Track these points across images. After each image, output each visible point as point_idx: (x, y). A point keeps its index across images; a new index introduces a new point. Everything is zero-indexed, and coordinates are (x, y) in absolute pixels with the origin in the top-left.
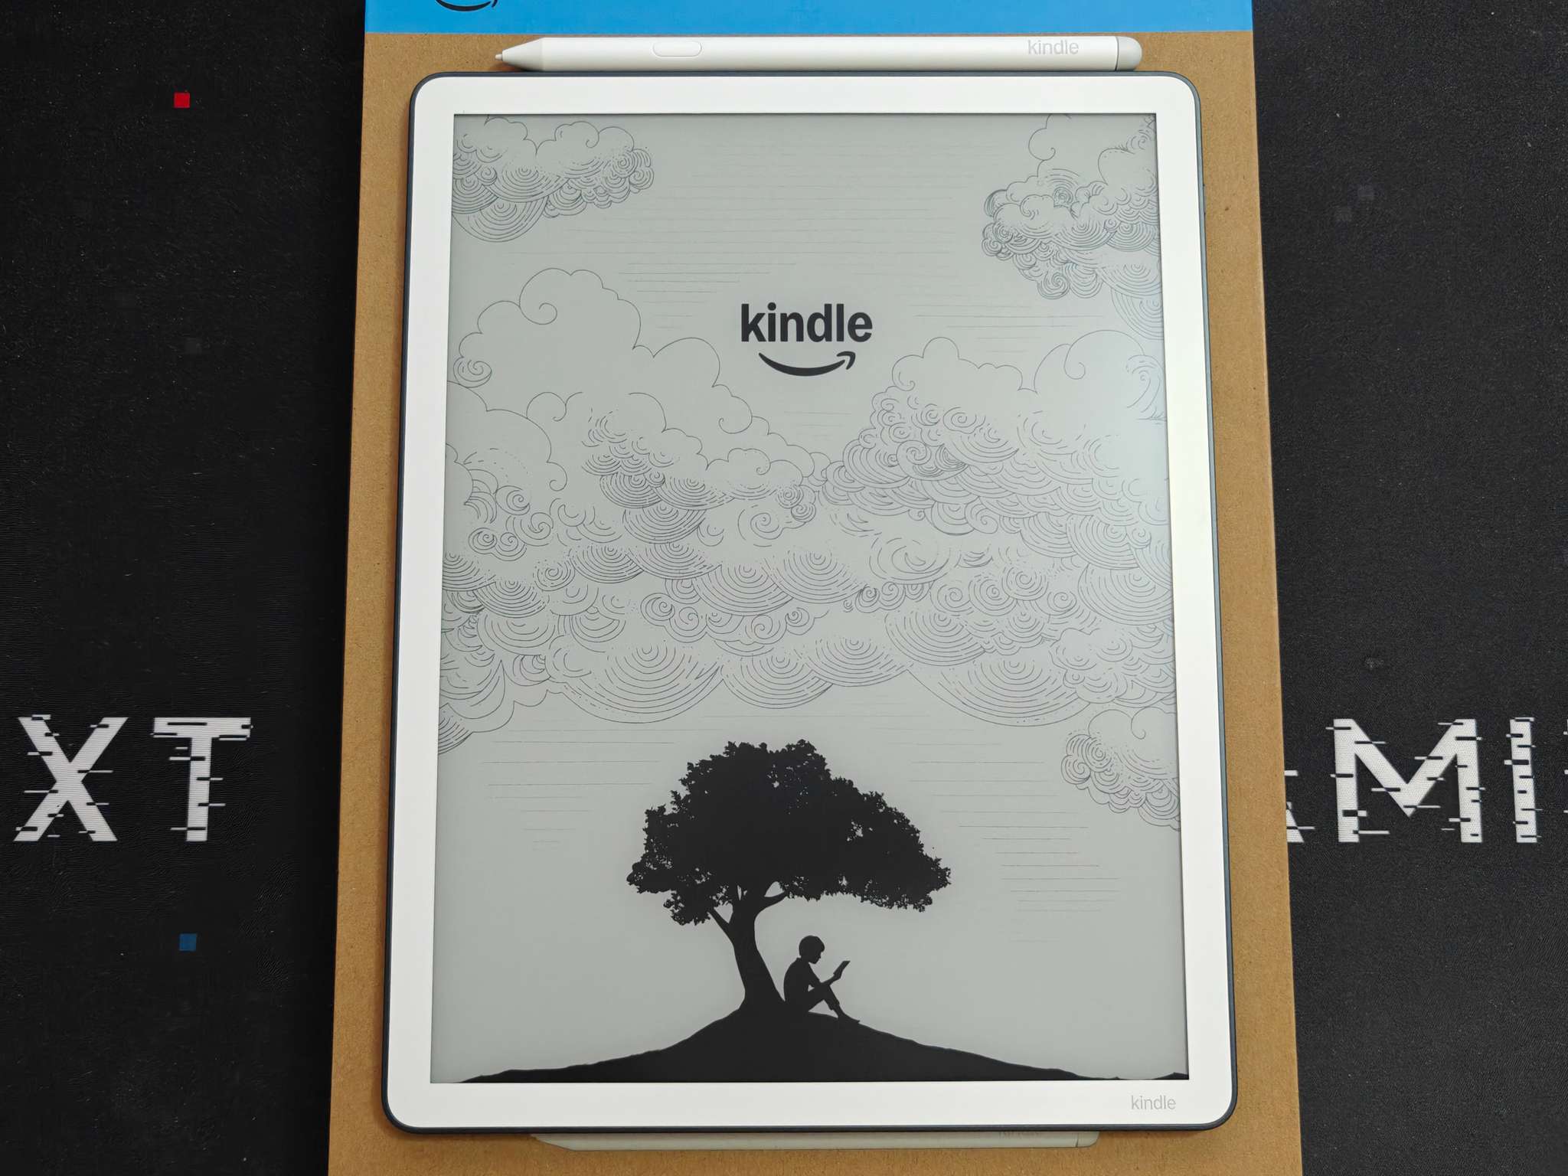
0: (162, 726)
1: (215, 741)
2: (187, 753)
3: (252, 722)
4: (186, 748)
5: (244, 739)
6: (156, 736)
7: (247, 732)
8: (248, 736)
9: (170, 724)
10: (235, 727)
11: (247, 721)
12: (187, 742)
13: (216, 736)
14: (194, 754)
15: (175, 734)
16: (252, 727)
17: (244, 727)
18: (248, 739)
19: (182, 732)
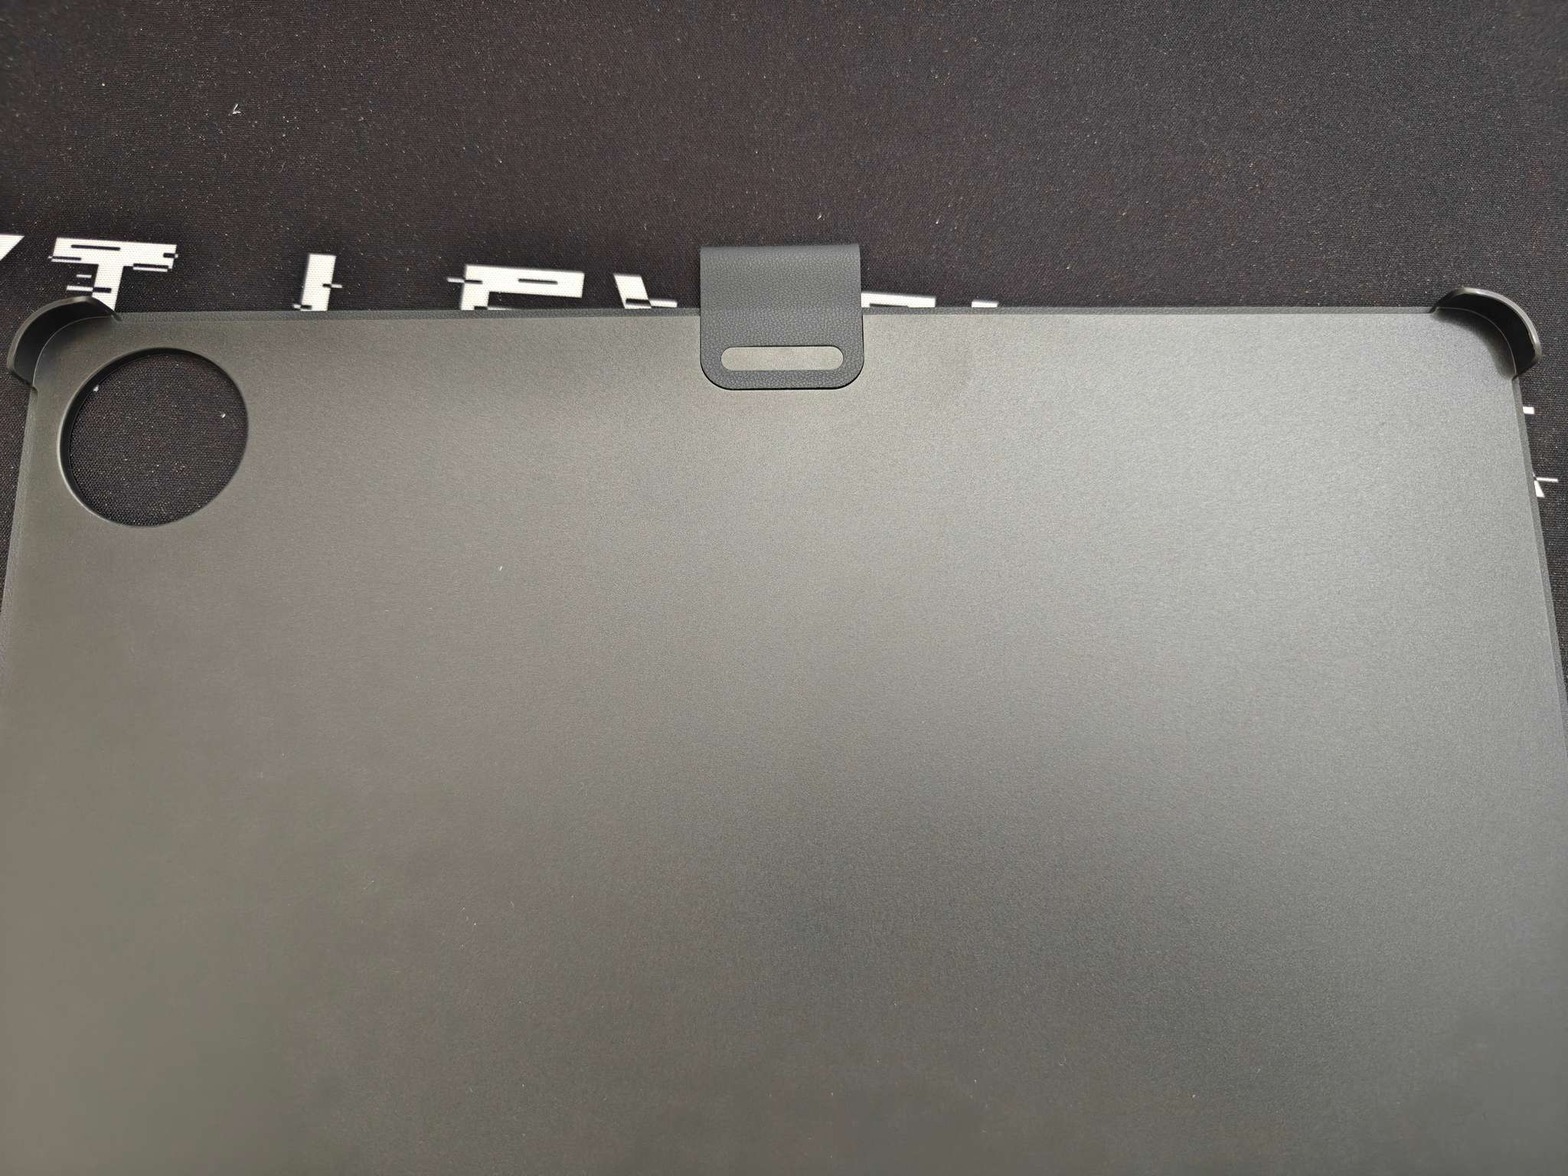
0: (64, 248)
1: (127, 270)
2: (90, 282)
3: (177, 251)
4: (89, 276)
5: (165, 270)
6: (54, 260)
7: (170, 262)
8: (171, 267)
9: (74, 246)
10: (155, 255)
11: (171, 248)
12: (93, 269)
13: (131, 265)
14: (98, 284)
15: (79, 259)
16: (177, 256)
17: (166, 255)
18: (169, 270)
19: (87, 257)
